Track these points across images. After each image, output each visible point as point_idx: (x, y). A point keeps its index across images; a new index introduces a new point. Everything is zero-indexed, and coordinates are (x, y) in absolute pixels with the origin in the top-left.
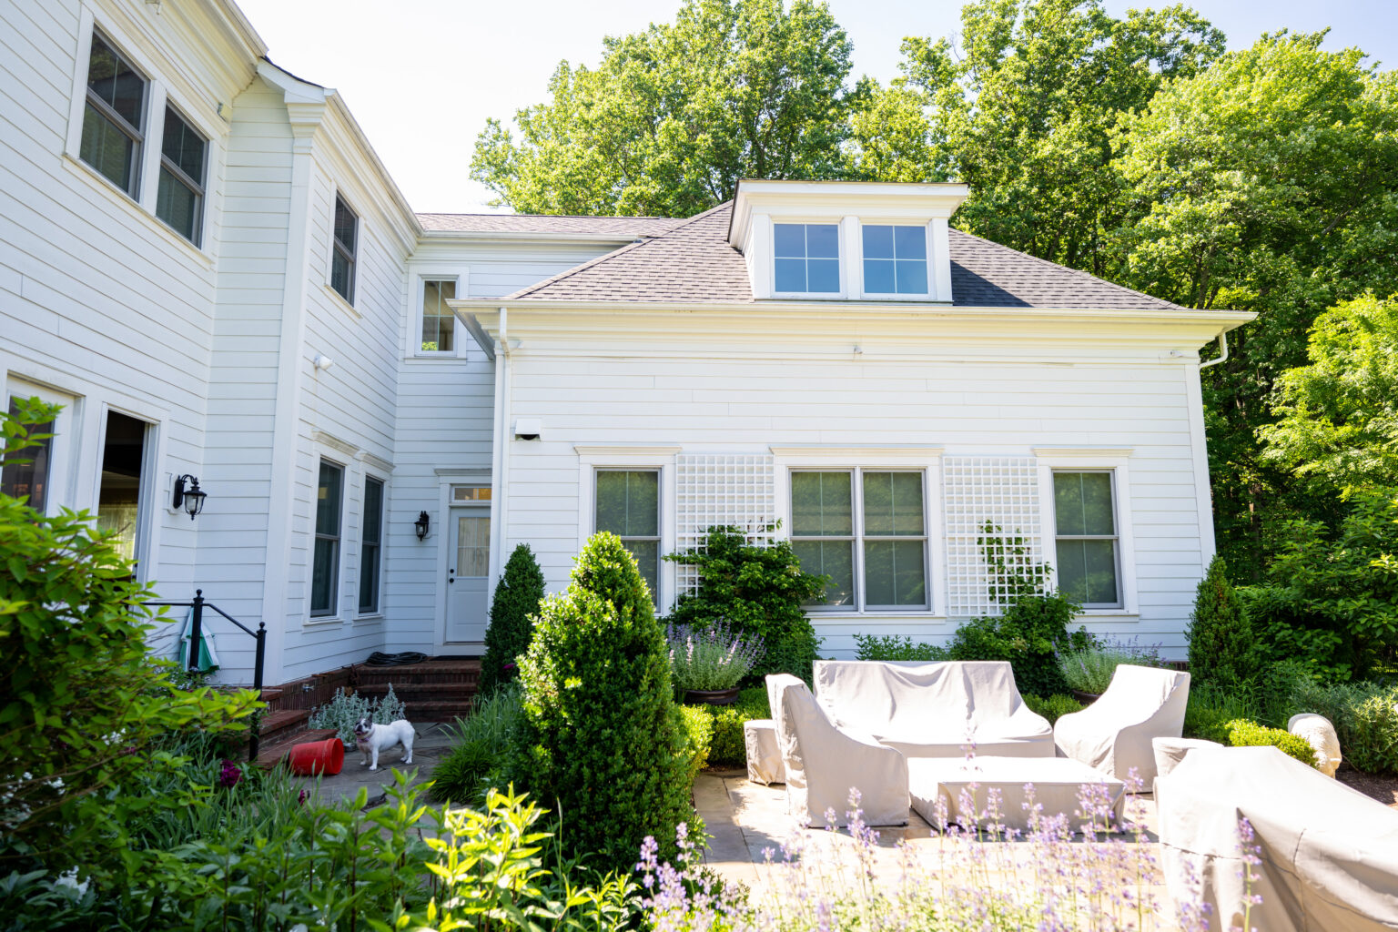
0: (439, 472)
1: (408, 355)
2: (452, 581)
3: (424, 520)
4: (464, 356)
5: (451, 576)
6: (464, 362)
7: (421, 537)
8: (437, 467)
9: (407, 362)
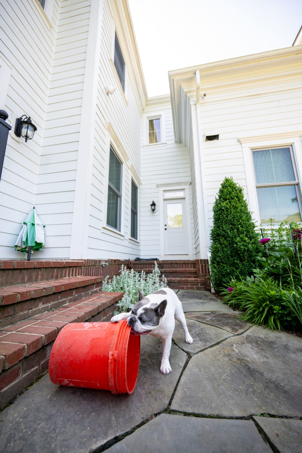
0: (158, 186)
1: (144, 145)
2: (166, 229)
3: (153, 204)
4: (165, 142)
5: (166, 227)
6: (165, 145)
7: (153, 210)
8: (157, 184)
9: (144, 147)
